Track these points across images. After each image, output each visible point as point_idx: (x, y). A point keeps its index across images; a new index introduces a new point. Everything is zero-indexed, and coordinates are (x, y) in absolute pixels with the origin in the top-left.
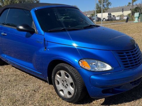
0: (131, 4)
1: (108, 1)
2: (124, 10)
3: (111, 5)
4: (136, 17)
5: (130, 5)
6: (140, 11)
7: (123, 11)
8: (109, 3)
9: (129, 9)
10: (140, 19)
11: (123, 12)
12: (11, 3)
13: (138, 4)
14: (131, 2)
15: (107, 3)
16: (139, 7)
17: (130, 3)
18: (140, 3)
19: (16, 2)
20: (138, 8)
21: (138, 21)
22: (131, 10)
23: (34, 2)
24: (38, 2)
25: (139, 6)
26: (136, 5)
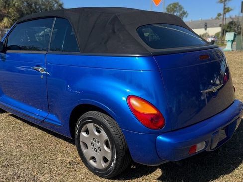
0: (222, 17)
1: (183, 10)
2: (208, 26)
3: (186, 17)
4: (229, 41)
5: (219, 18)
6: (236, 29)
7: (206, 27)
8: (184, 13)
9: (218, 25)
10: (235, 43)
11: (206, 29)
12: (6, 5)
13: (233, 17)
14: (222, 12)
15: (181, 12)
16: (234, 22)
17: (219, 15)
18: (237, 16)
19: (14, 3)
20: (234, 24)
21: (231, 48)
22: (220, 26)
23: (54, 5)
24: (61, 6)
25: (234, 20)
26: (230, 17)
